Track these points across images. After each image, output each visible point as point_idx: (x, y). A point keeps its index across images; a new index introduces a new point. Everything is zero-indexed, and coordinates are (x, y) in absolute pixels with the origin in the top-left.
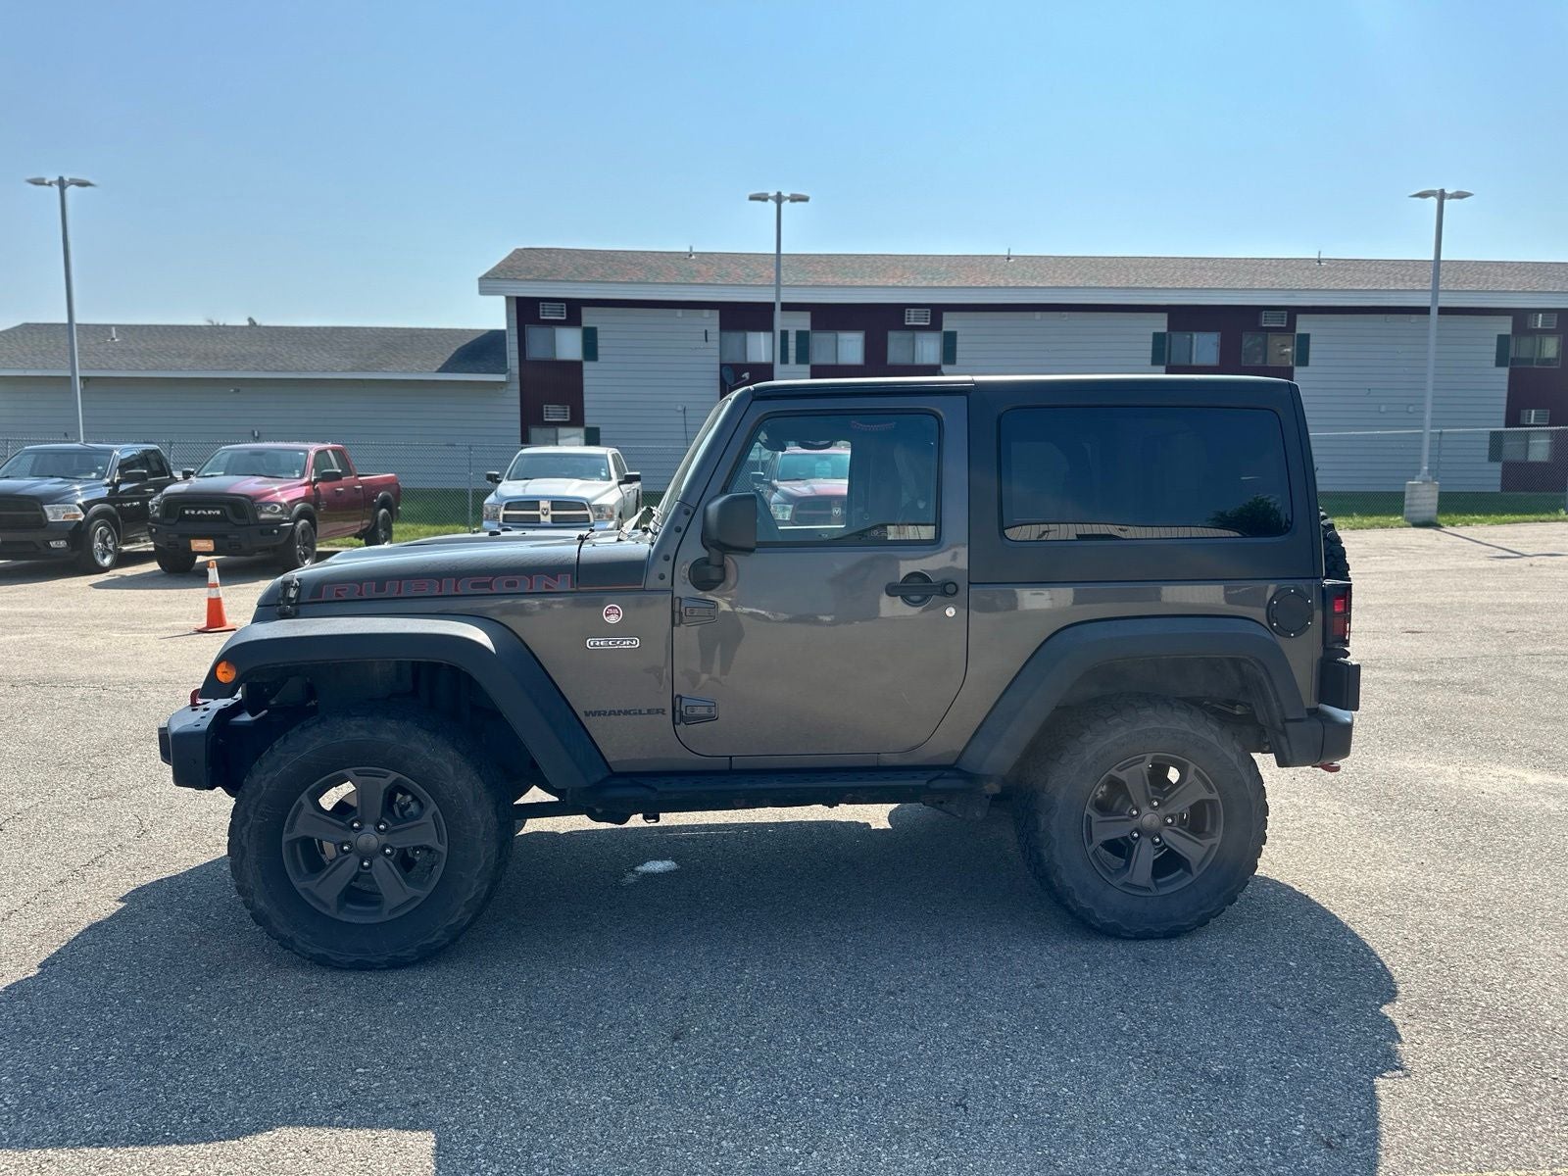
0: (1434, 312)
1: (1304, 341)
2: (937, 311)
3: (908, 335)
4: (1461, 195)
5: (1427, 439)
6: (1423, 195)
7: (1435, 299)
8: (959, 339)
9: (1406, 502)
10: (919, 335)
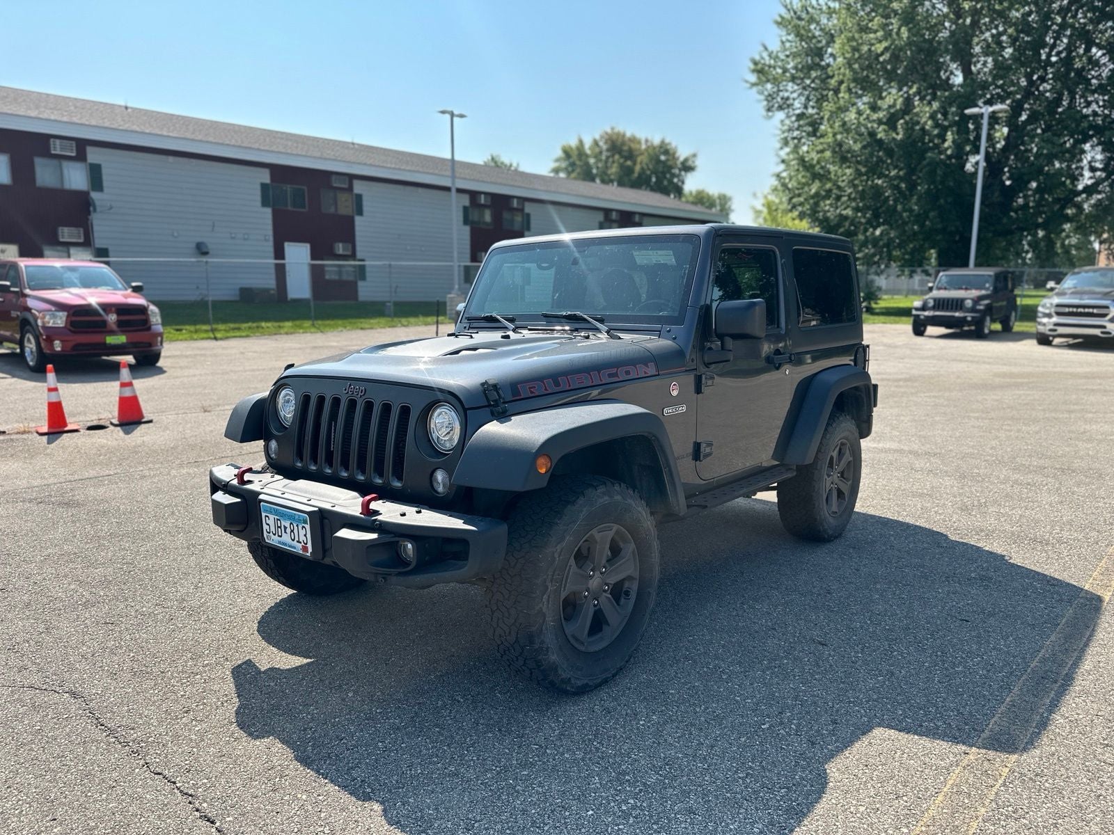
0: (454, 190)
1: (359, 197)
2: (82, 146)
3: (55, 162)
4: (462, 116)
5: (456, 269)
6: (443, 112)
7: (453, 183)
8: (104, 171)
9: (448, 308)
10: (65, 164)
